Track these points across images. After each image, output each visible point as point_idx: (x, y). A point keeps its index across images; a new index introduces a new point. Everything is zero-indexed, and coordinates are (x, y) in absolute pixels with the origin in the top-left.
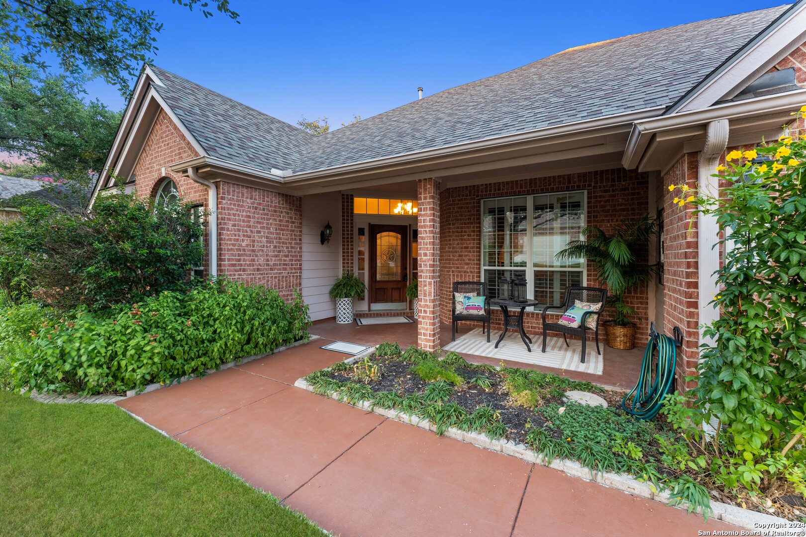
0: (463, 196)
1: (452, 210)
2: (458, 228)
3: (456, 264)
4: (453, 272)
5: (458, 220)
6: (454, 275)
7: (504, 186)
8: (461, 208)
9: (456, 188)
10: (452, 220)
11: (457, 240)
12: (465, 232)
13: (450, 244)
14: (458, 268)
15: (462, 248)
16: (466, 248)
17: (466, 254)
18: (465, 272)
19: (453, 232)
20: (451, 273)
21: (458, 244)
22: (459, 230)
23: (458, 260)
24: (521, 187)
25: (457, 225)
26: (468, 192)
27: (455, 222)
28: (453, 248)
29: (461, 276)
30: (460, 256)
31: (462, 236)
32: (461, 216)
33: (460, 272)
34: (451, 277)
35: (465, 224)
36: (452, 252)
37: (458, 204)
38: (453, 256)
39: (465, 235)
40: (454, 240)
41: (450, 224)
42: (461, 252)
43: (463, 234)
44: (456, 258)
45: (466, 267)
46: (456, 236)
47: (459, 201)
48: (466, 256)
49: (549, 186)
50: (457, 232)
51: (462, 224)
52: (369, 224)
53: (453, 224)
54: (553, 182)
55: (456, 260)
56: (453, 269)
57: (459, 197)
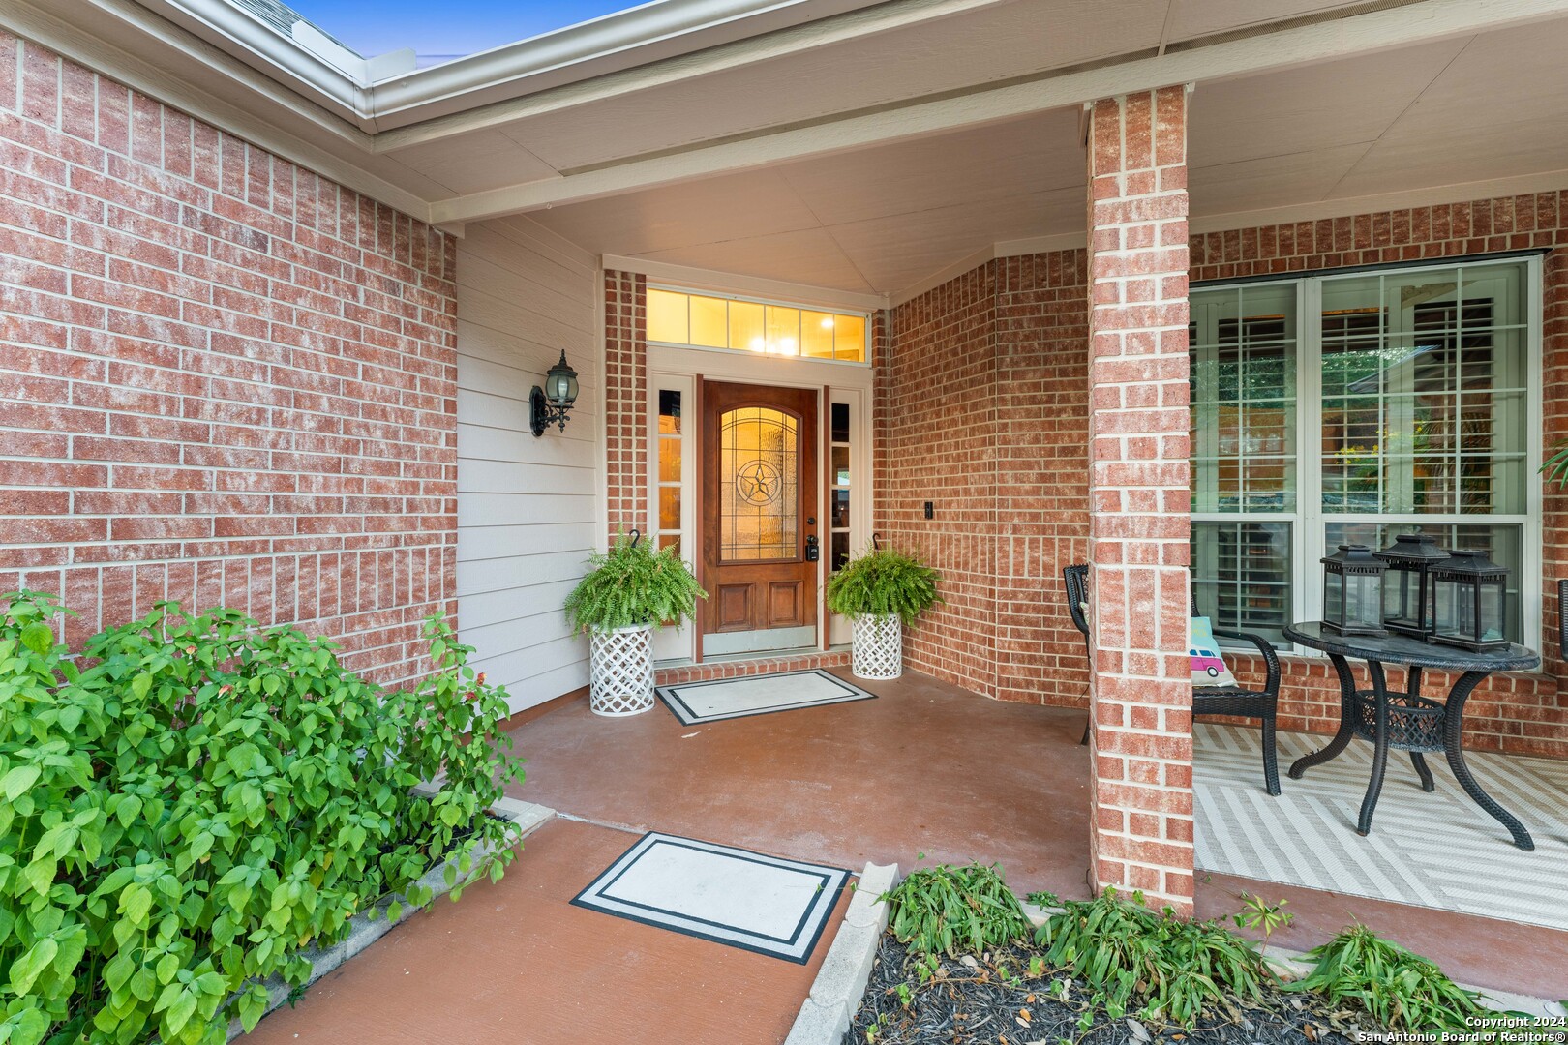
0: (1055, 282)
1: (1011, 330)
2: (1036, 386)
3: (1030, 506)
4: (1016, 529)
5: (1037, 362)
6: (1019, 542)
7: (1217, 248)
8: (1050, 321)
9: (1029, 257)
10: (1014, 363)
11: (1032, 426)
12: (1064, 399)
13: (1005, 441)
14: (1035, 517)
15: (1051, 452)
16: (1064, 451)
17: (1069, 470)
18: (1063, 530)
19: (1016, 401)
20: (1008, 534)
21: (1036, 440)
22: (1042, 393)
23: (1035, 491)
24: (1286, 248)
25: (1030, 379)
26: (1074, 269)
27: (1023, 367)
28: (1017, 453)
29: (1049, 543)
30: (1043, 478)
31: (1049, 412)
32: (1050, 347)
33: (1043, 530)
34: (1011, 548)
35: (1063, 373)
36: (1012, 466)
37: (1038, 309)
38: (1017, 478)
39: (1059, 412)
40: (1020, 426)
41: (1004, 376)
42: (1048, 464)
43: (1055, 406)
44: (1027, 486)
45: (1067, 513)
46: (1028, 413)
47: (1038, 298)
48: (1067, 477)
49: (1398, 241)
50: (1033, 400)
51: (1051, 373)
52: (699, 377)
53: (1016, 375)
54: (1416, 228)
55: (1027, 493)
56: (1016, 521)
57: (1039, 285)
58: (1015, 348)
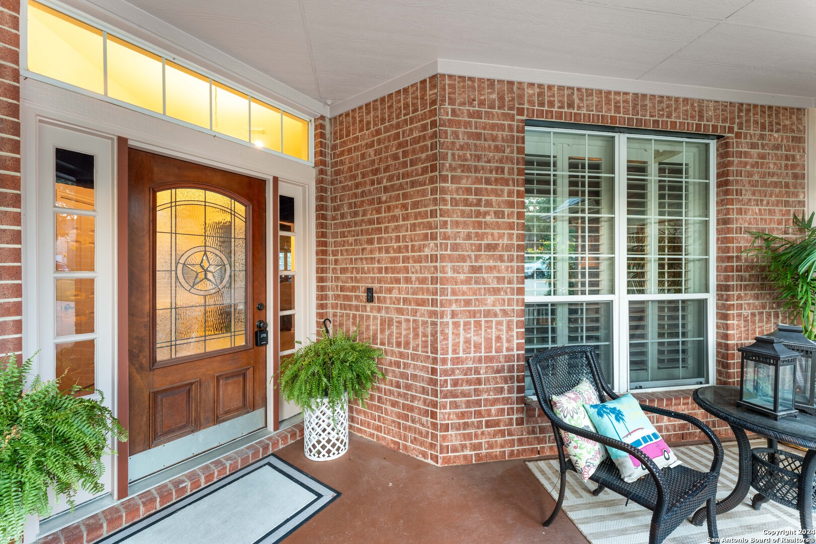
0: (482, 103)
1: (450, 139)
2: (468, 191)
3: (464, 294)
4: (454, 314)
5: (468, 169)
6: (457, 325)
7: (581, 100)
8: (478, 136)
9: (462, 78)
10: (452, 169)
11: (465, 225)
12: (489, 204)
13: (446, 237)
14: (468, 303)
15: (479, 248)
16: (489, 247)
17: (491, 263)
18: (488, 314)
19: (455, 202)
20: (448, 319)
21: (468, 237)
22: (472, 198)
23: (468, 281)
24: (617, 109)
25: (464, 184)
26: (494, 96)
27: (459, 173)
28: (455, 247)
29: (478, 324)
30: (474, 270)
31: (478, 214)
32: (478, 158)
33: (473, 314)
34: (450, 331)
35: (488, 181)
36: (451, 259)
37: (469, 123)
38: (455, 270)
39: (486, 214)
40: (457, 224)
41: (444, 179)
42: (477, 258)
43: (482, 209)
44: (462, 276)
45: (490, 299)
46: (463, 213)
47: (471, 115)
48: (491, 269)
49: (668, 117)
50: (466, 203)
51: (478, 181)
52: (122, 141)
53: (455, 180)
54: (675, 110)
55: (462, 283)
56: (454, 307)
57: (471, 104)
58: (453, 155)
